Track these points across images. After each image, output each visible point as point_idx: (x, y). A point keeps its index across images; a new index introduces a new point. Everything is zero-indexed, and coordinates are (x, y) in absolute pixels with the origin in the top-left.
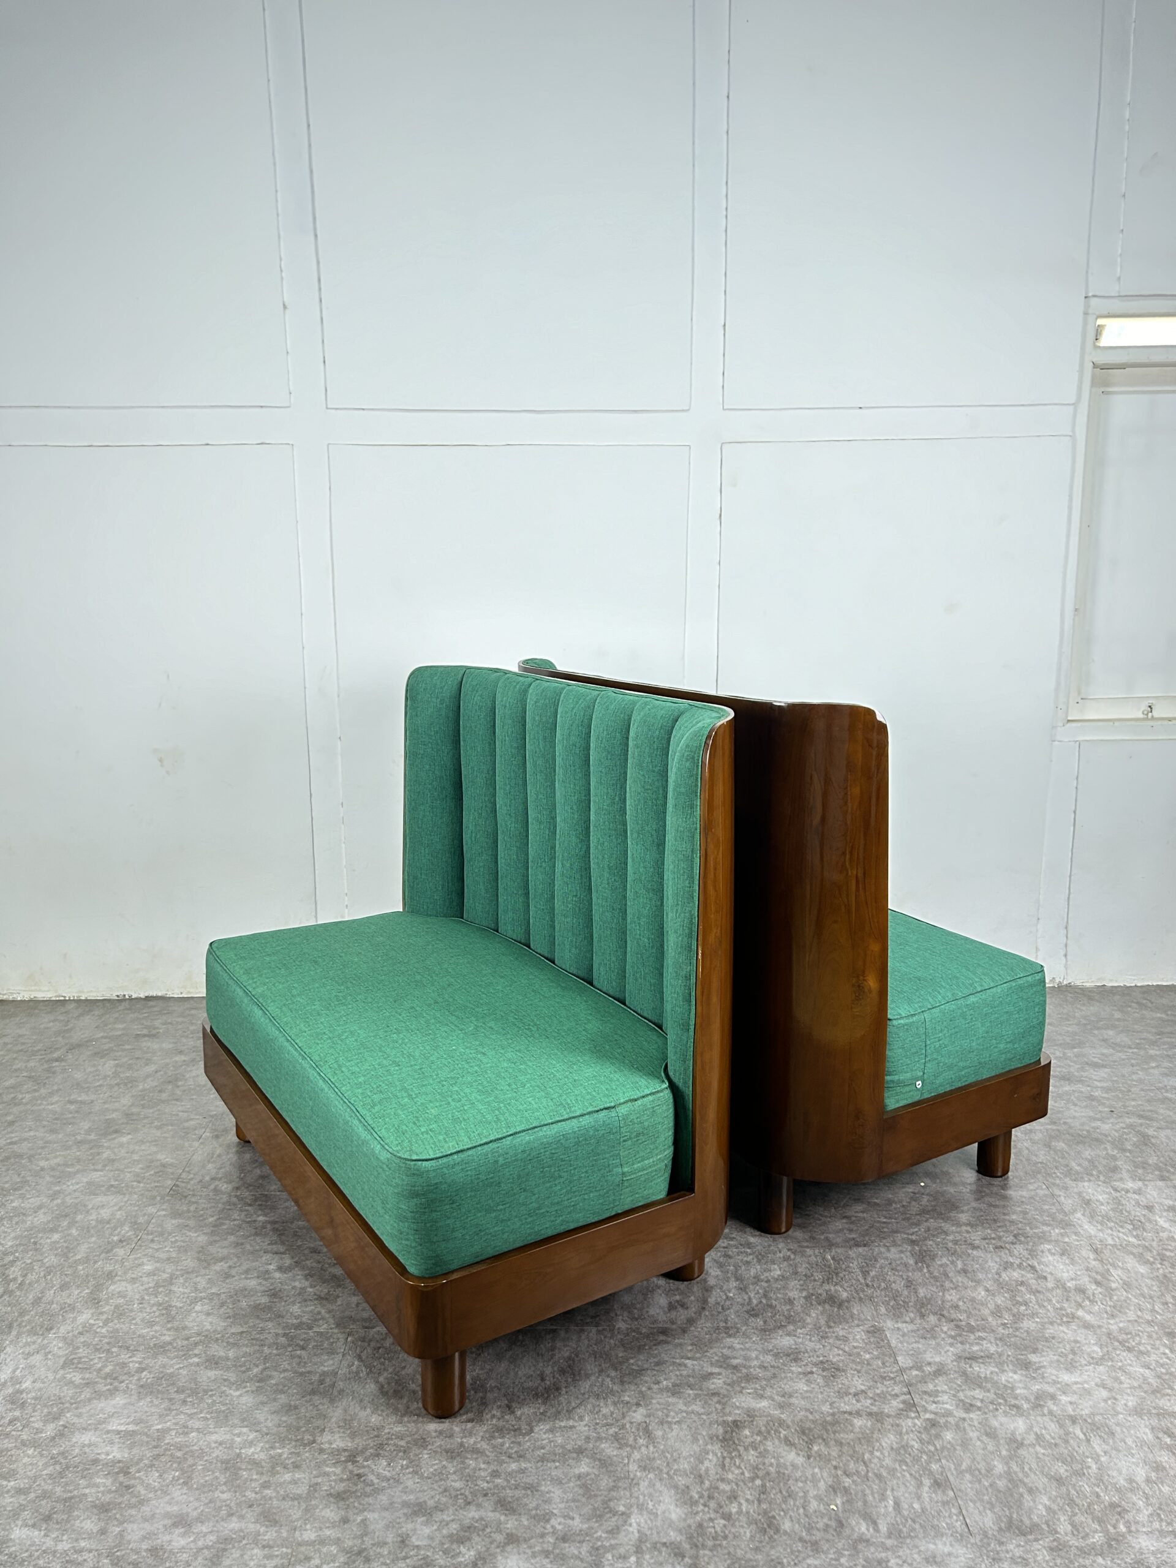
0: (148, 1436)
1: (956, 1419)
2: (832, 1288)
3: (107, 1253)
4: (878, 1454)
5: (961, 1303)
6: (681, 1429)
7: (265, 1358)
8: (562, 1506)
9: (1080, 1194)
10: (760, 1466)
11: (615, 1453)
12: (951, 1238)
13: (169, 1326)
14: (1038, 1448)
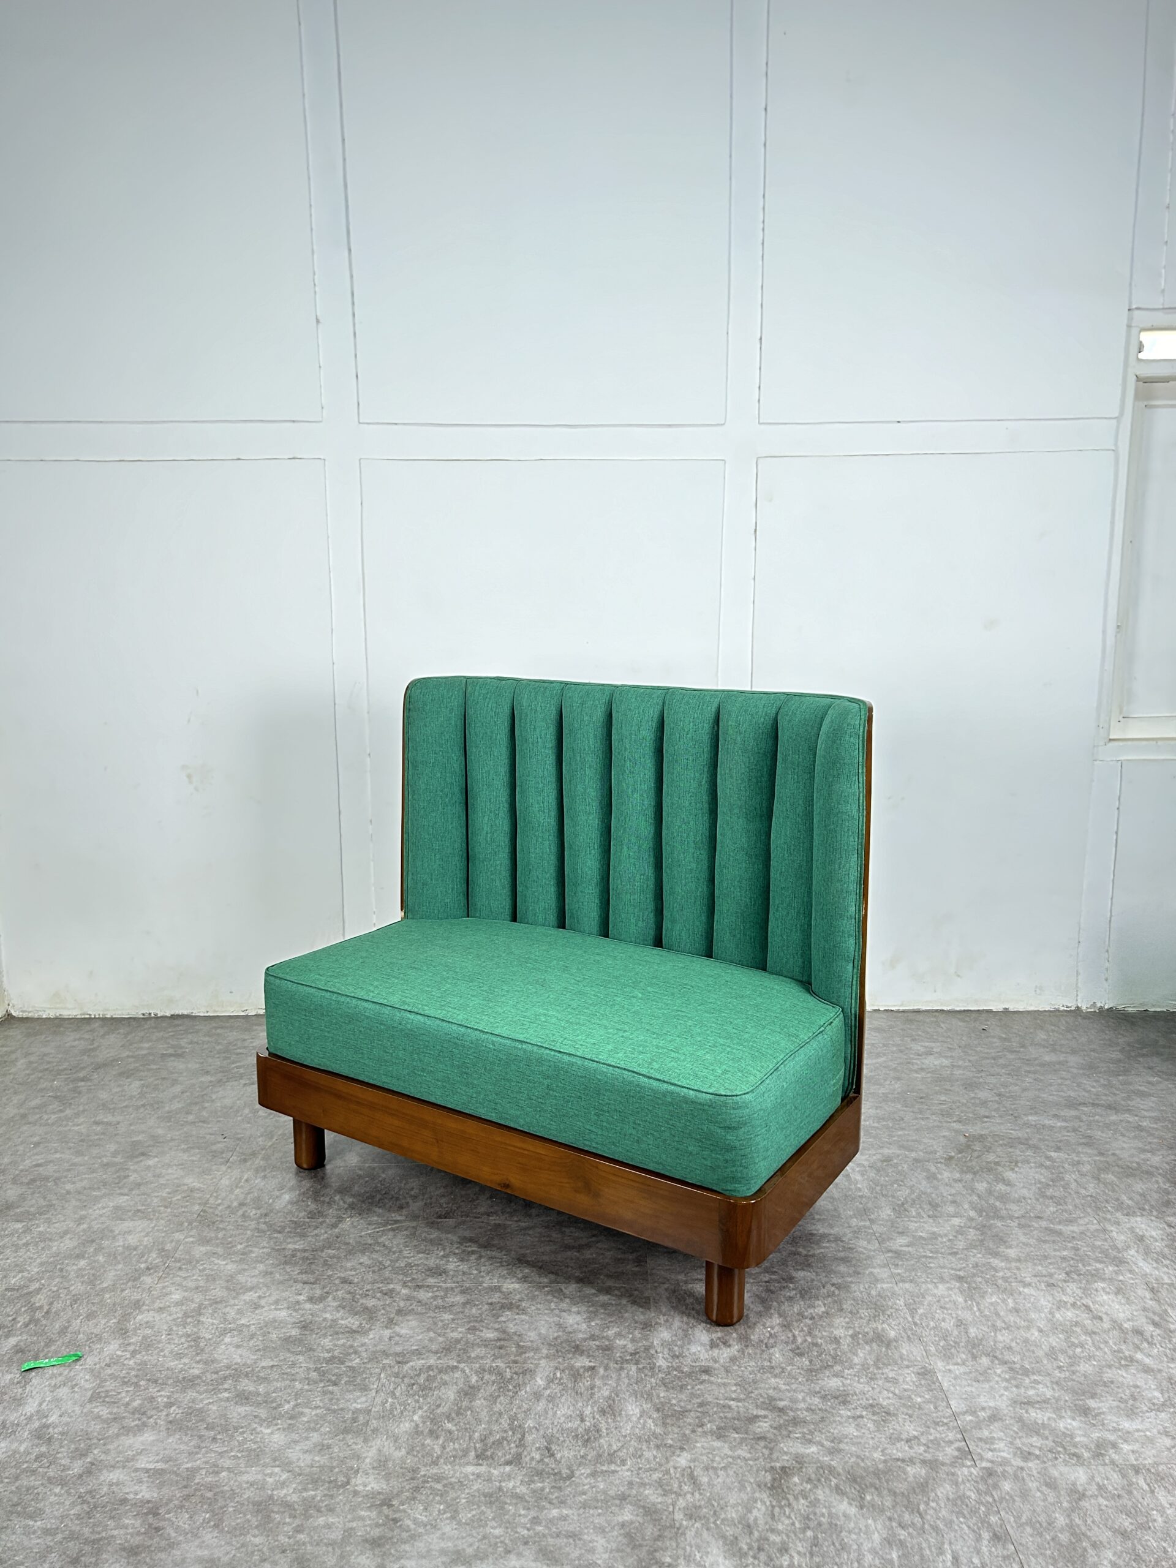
0: (177, 1475)
1: (1014, 1469)
2: (880, 1327)
3: (134, 1281)
4: (933, 1504)
5: (1013, 1344)
6: (728, 1476)
7: (296, 1395)
8: (606, 1556)
9: (1132, 1229)
10: (811, 1516)
11: (659, 1500)
12: (1001, 1274)
13: (198, 1358)
14: (1101, 1500)
